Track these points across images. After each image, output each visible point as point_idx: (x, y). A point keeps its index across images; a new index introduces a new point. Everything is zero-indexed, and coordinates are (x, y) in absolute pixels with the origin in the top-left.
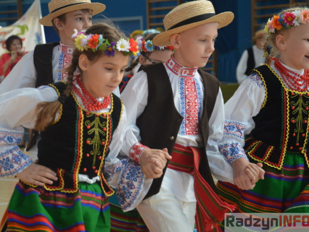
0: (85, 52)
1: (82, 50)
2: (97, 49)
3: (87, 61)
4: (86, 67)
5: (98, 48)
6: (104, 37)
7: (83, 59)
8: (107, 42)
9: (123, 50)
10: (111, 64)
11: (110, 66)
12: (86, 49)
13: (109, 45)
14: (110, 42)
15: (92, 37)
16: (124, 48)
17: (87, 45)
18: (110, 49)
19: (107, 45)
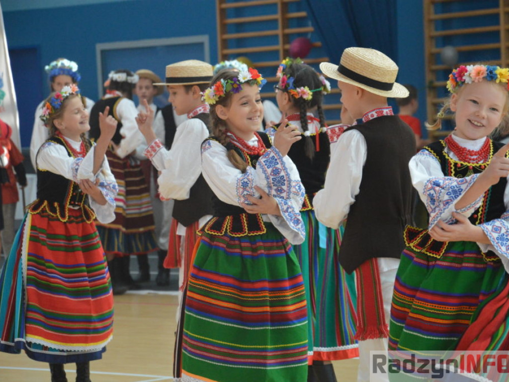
0: (218, 103)
1: (215, 103)
2: (225, 93)
3: (224, 109)
4: (226, 115)
5: (225, 91)
6: (225, 79)
7: (219, 110)
8: (230, 81)
9: (246, 80)
10: (244, 97)
11: (244, 100)
12: (217, 100)
13: (233, 82)
14: (232, 80)
15: (216, 86)
16: (246, 78)
17: (216, 95)
18: (235, 86)
19: (231, 84)
